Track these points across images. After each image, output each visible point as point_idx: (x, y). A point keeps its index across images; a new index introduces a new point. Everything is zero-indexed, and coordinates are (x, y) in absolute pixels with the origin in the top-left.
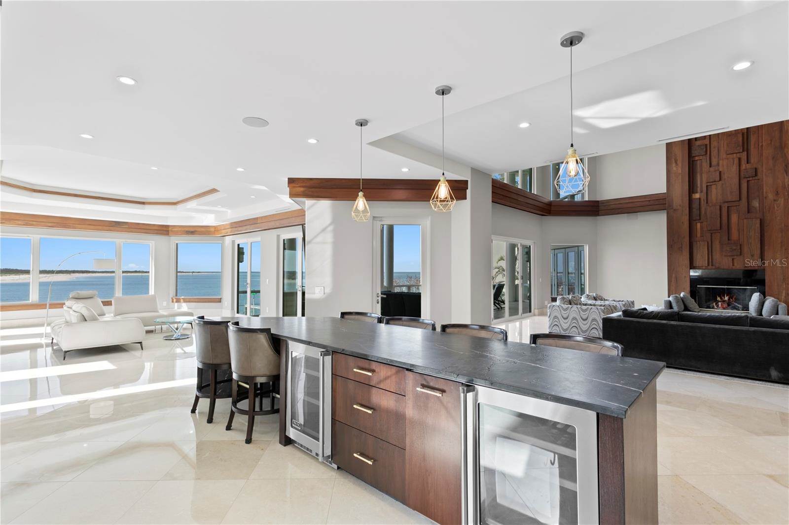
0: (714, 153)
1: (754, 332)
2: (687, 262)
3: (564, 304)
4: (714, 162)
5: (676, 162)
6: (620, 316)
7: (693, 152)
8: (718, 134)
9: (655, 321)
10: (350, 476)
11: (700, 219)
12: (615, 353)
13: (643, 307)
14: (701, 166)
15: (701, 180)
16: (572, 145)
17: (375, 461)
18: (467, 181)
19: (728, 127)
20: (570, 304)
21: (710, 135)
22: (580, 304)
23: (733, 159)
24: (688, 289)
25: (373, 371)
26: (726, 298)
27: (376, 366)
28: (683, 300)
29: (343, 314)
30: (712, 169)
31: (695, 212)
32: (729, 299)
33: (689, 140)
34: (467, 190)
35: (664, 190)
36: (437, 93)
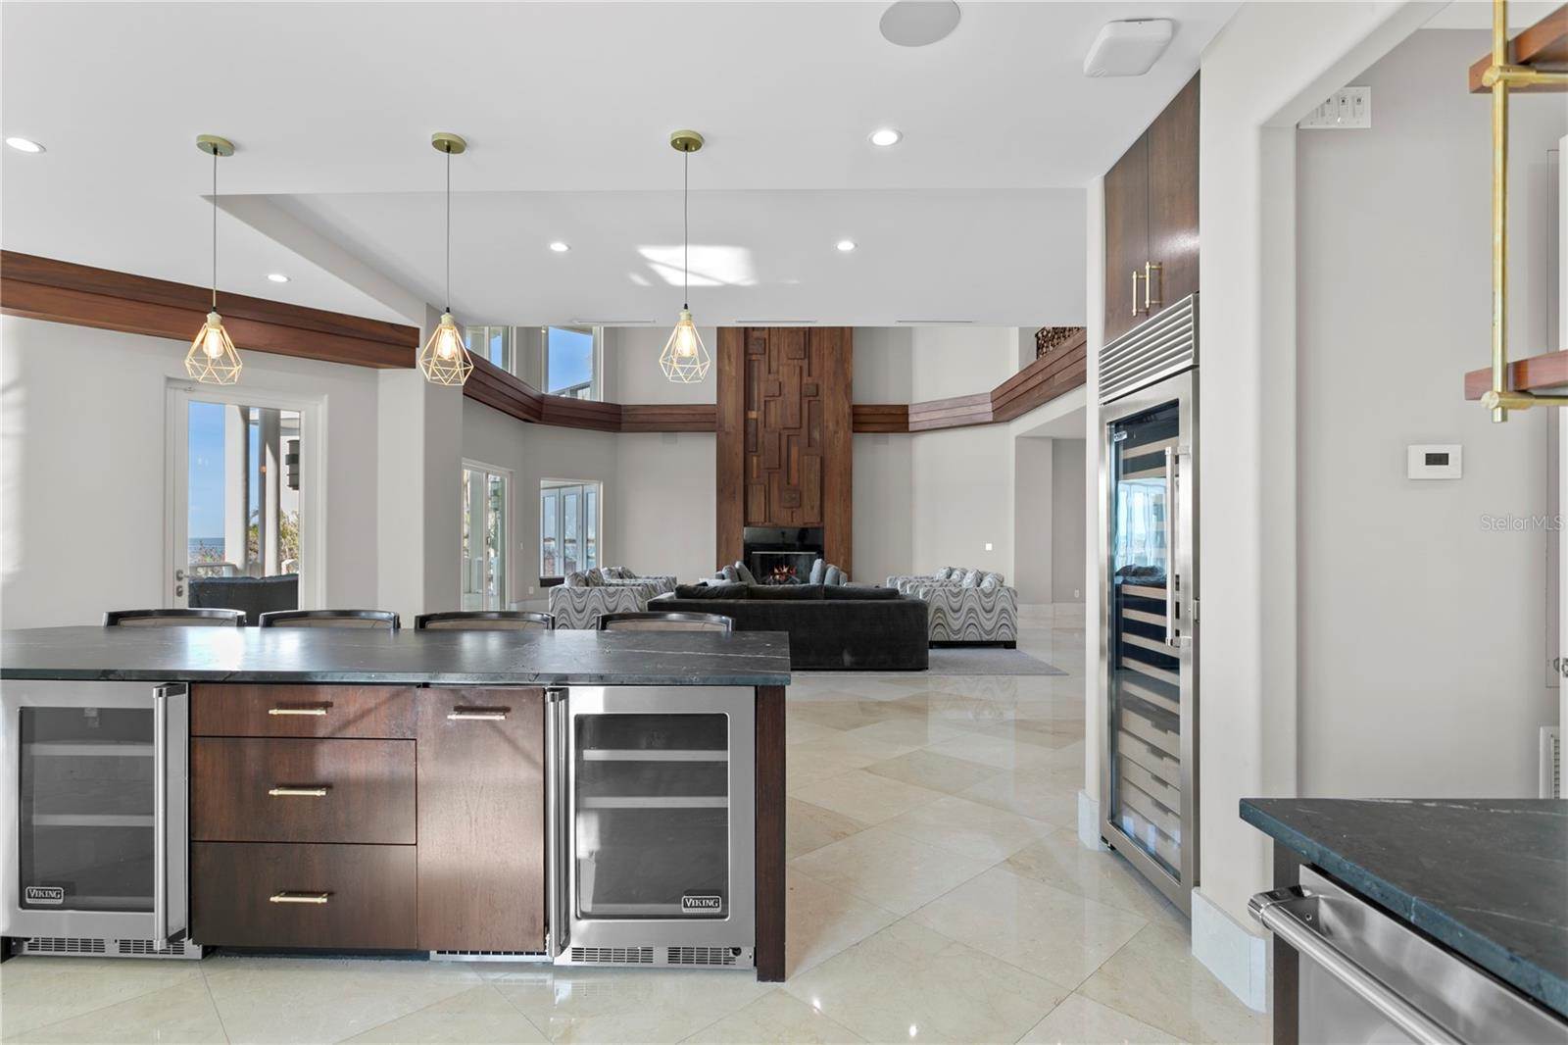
0: (774, 353)
1: (830, 605)
2: (740, 516)
3: (577, 585)
4: (774, 365)
5: (729, 357)
6: (671, 597)
7: (750, 347)
8: (778, 328)
9: (720, 601)
10: (243, 960)
11: (756, 451)
12: (723, 629)
13: (701, 581)
14: (759, 368)
15: (759, 391)
16: (686, 307)
17: (330, 894)
18: (418, 329)
19: (815, 322)
20: (587, 585)
21: (769, 328)
22: (603, 585)
23: (794, 366)
24: (742, 557)
25: (326, 705)
26: (785, 570)
27: (333, 695)
28: (737, 570)
29: (115, 619)
30: (771, 377)
31: (751, 439)
32: (788, 571)
33: (746, 329)
34: (417, 349)
35: (714, 401)
36: (437, 144)
